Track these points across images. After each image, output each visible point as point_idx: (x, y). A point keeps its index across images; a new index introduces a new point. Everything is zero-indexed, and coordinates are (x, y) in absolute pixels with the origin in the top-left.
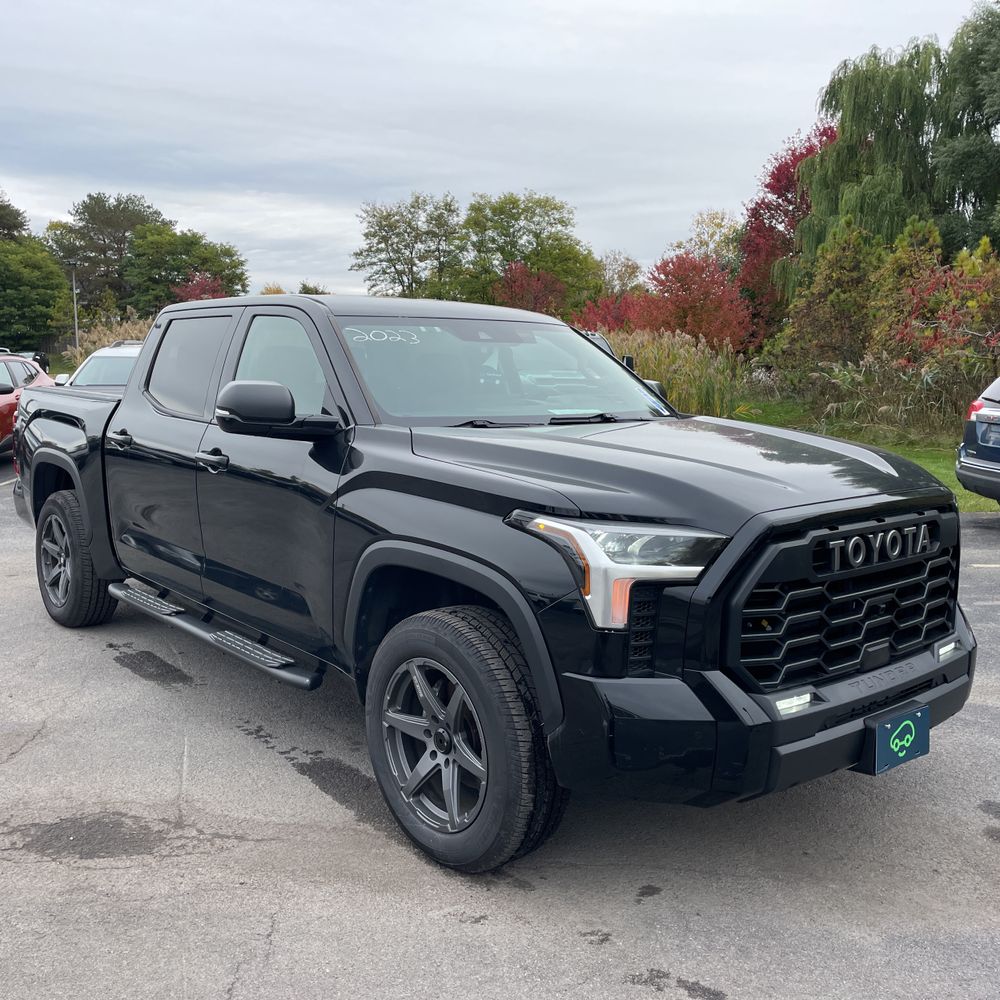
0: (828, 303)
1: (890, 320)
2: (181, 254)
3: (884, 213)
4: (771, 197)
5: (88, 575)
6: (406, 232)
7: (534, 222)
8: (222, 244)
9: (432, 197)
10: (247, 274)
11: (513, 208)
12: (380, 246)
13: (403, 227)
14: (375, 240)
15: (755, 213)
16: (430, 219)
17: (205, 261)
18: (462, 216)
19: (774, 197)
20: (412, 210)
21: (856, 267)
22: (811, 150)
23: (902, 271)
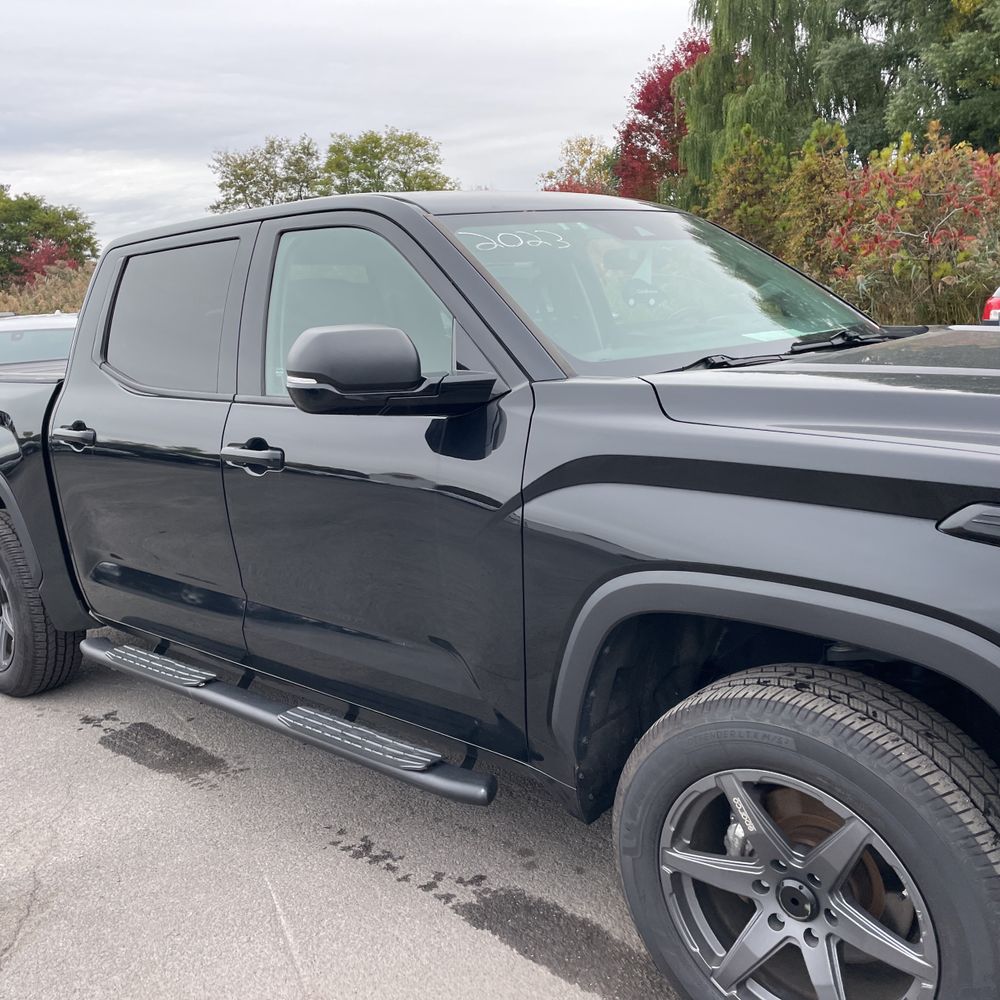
0: (736, 218)
1: (804, 230)
2: (19, 221)
3: (771, 123)
4: (642, 118)
5: (40, 627)
6: (263, 179)
7: (398, 161)
8: (63, 207)
9: (287, 141)
10: (96, 238)
11: (376, 148)
12: (238, 197)
13: (259, 175)
14: (232, 191)
15: (627, 135)
16: (289, 164)
17: (47, 226)
18: (322, 159)
19: (645, 118)
20: (268, 156)
21: (760, 178)
22: (677, 66)
23: (812, 178)
